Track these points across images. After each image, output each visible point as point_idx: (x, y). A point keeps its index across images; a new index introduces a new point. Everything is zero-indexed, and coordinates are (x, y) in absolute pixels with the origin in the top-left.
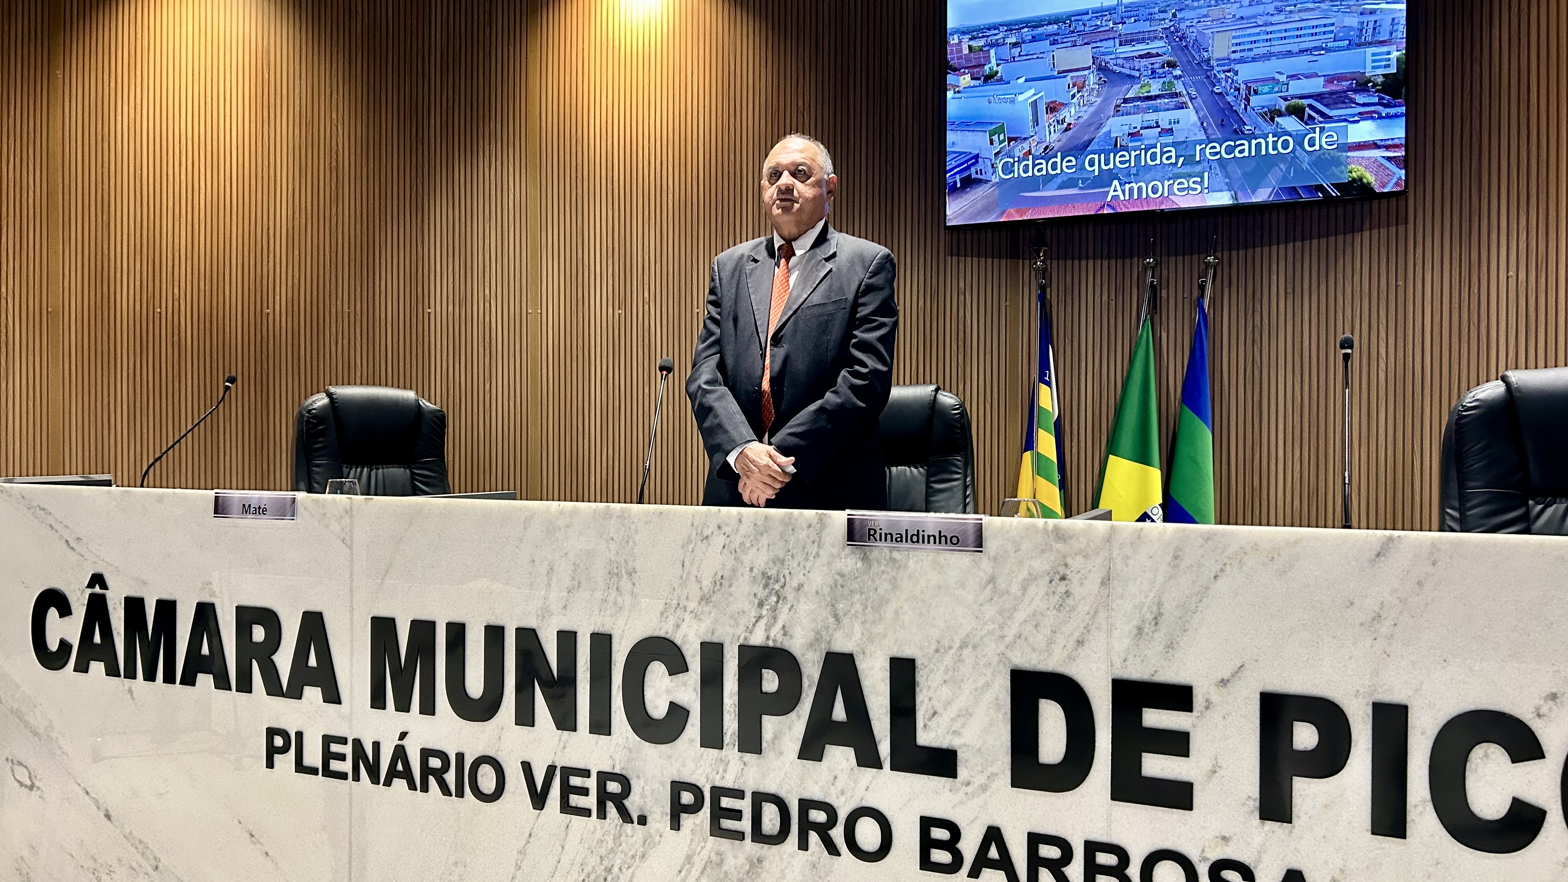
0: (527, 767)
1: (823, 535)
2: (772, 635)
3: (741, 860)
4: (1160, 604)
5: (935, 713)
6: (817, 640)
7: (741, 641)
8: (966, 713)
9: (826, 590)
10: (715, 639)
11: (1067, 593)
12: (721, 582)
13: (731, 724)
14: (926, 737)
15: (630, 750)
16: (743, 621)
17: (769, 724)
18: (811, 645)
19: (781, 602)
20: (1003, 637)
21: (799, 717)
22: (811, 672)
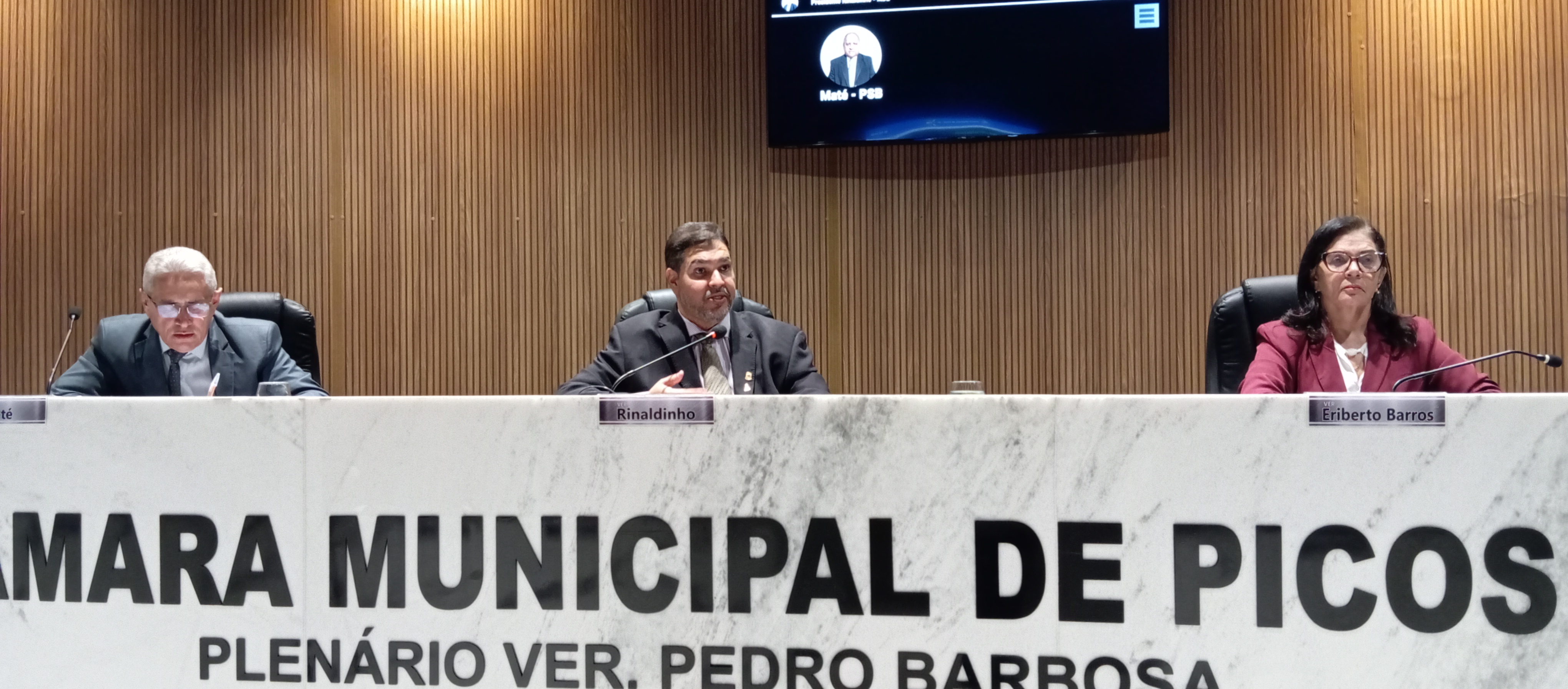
0: (509, 648)
1: (807, 416)
2: (759, 506)
4: (1094, 460)
5: (909, 563)
6: (801, 508)
7: (730, 514)
9: (810, 464)
10: (704, 514)
11: (1021, 455)
12: (708, 462)
13: (720, 589)
14: (901, 584)
15: (620, 622)
16: (731, 497)
17: (758, 586)
18: (796, 513)
19: (767, 477)
20: (967, 494)
21: (786, 577)
22: (797, 537)
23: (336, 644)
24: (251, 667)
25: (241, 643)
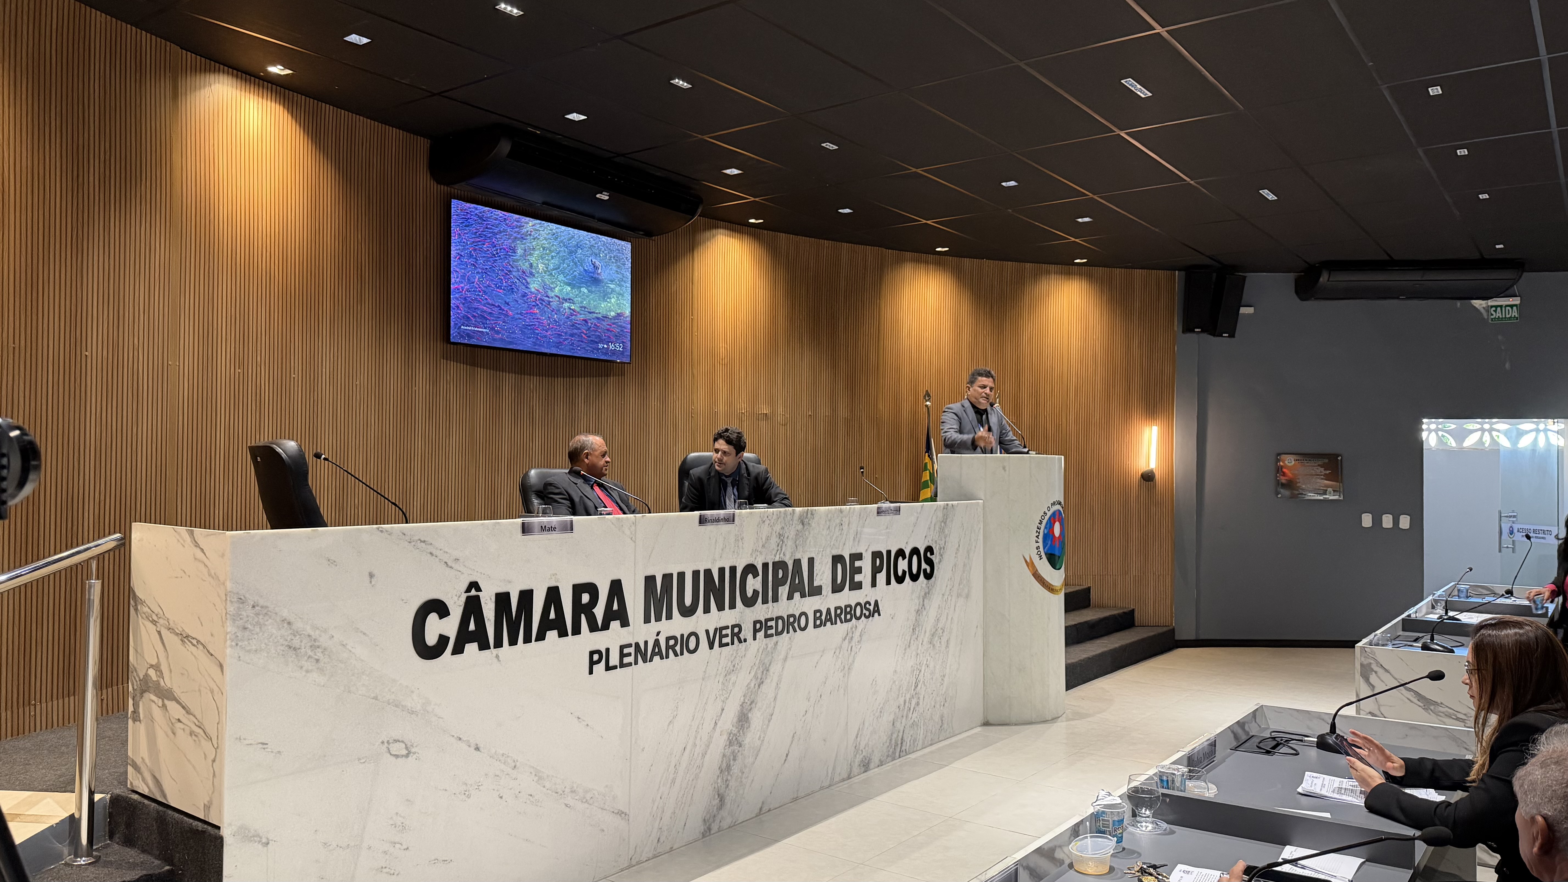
0: (707, 632)
1: (794, 516)
3: (771, 644)
4: (857, 531)
5: (817, 574)
7: (773, 560)
8: (824, 572)
9: (794, 537)
10: (766, 561)
11: (842, 529)
13: (770, 593)
14: (815, 584)
15: (741, 613)
16: (773, 553)
17: (780, 590)
18: (790, 558)
19: (783, 543)
20: (831, 545)
21: (787, 585)
22: (790, 568)
23: (646, 643)
24: (611, 664)
25: (607, 651)
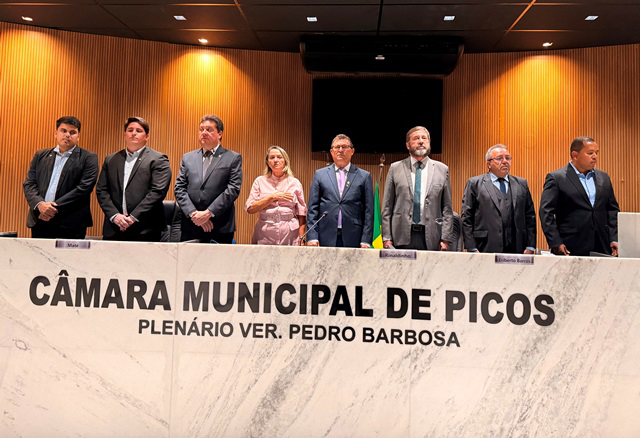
0: (241, 325)
1: (338, 254)
3: (311, 344)
4: (423, 271)
5: (367, 300)
6: (335, 283)
8: (375, 300)
10: (305, 284)
12: (307, 267)
13: (309, 307)
14: (364, 307)
17: (320, 306)
21: (329, 304)
22: (333, 292)
23: (185, 323)
24: (156, 330)
25: (153, 322)
